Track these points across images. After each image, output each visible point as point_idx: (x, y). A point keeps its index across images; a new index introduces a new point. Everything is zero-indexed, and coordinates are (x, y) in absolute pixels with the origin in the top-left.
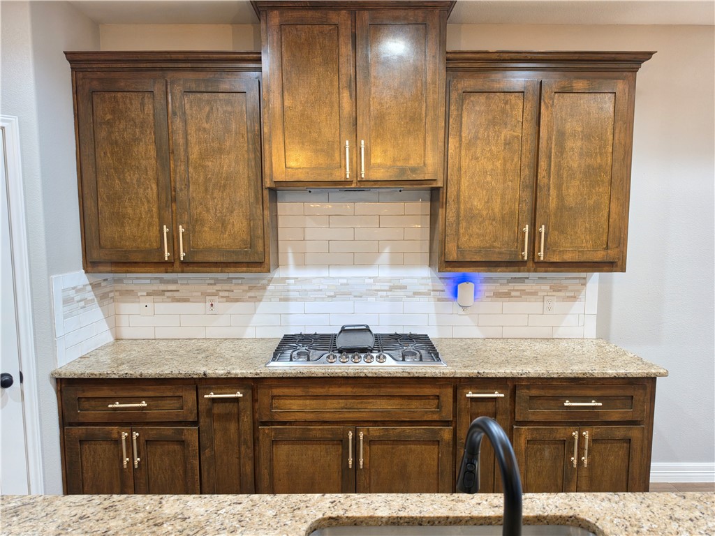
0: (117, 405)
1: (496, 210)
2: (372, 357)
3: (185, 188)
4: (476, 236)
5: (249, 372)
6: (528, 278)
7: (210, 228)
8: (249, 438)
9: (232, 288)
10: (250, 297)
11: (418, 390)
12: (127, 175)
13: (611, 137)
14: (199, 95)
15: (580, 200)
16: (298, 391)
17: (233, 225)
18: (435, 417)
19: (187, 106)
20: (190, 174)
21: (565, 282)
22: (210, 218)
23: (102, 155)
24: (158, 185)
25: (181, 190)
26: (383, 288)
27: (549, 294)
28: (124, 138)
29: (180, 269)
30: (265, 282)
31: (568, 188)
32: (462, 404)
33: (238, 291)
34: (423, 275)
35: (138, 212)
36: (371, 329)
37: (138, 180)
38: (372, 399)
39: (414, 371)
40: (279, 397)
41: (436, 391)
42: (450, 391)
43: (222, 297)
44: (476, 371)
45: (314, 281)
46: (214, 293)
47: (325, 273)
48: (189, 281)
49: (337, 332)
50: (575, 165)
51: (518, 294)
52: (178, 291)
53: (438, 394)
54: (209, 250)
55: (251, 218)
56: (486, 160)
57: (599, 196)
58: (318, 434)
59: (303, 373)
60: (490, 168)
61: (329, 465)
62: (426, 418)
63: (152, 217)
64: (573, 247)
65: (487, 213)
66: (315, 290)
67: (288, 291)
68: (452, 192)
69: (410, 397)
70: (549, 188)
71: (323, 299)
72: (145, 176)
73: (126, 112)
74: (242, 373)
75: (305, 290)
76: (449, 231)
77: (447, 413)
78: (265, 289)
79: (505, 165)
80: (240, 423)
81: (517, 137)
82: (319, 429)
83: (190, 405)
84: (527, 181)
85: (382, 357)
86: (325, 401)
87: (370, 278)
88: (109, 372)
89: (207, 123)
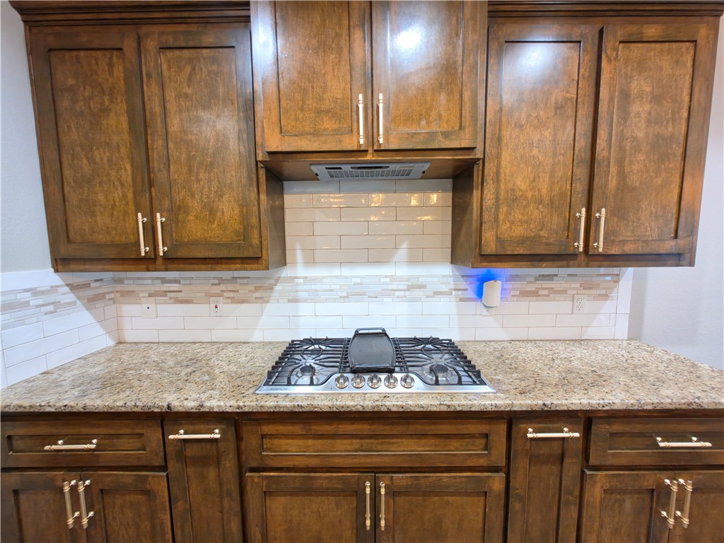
0: (60, 445)
1: (544, 191)
2: (396, 380)
3: (164, 168)
4: (519, 223)
5: (228, 405)
6: (556, 275)
7: (196, 217)
8: (234, 487)
9: (238, 289)
10: (256, 298)
11: (460, 427)
12: (96, 153)
13: (687, 99)
14: (177, 52)
15: (646, 178)
16: (297, 429)
17: (223, 213)
18: (482, 462)
19: (165, 67)
20: (170, 151)
21: (596, 280)
22: (195, 204)
23: (66, 129)
24: (132, 165)
25: (160, 170)
26: (400, 287)
27: (579, 292)
28: (90, 107)
29: (163, 267)
30: (272, 281)
31: (631, 163)
32: (518, 444)
33: (243, 291)
34: (443, 273)
35: (111, 198)
36: (388, 333)
37: (110, 160)
38: (398, 438)
39: (455, 403)
40: (272, 436)
41: (484, 428)
42: (503, 428)
43: (227, 298)
44: (540, 402)
45: (325, 280)
46: (217, 293)
47: (336, 271)
48: (192, 282)
49: (351, 336)
50: (640, 134)
51: (546, 292)
52: (181, 291)
53: (486, 432)
54: (194, 243)
55: (243, 204)
56: (532, 128)
57: (669, 172)
58: (325, 484)
59: (302, 407)
60: (536, 138)
61: (340, 521)
62: (469, 463)
63: (127, 204)
64: (635, 236)
65: (532, 196)
66: (325, 291)
67: (297, 291)
68: (490, 168)
69: (447, 436)
70: (609, 163)
71: (334, 300)
72: (117, 155)
73: (92, 75)
74: (219, 406)
75: (316, 290)
76: (486, 217)
77: (498, 456)
78: (272, 289)
79: (555, 134)
80: (221, 470)
81: (571, 99)
82: (327, 478)
83: (154, 445)
84: (583, 155)
85: (409, 380)
86: (333, 441)
87: (386, 277)
88: (43, 404)
89: (189, 87)
